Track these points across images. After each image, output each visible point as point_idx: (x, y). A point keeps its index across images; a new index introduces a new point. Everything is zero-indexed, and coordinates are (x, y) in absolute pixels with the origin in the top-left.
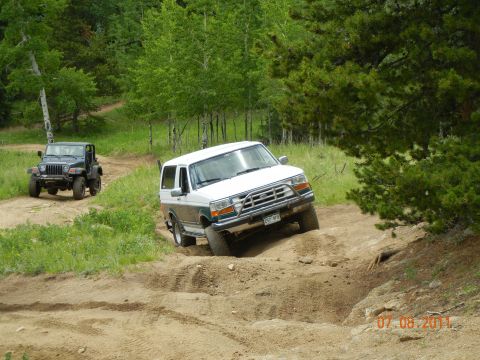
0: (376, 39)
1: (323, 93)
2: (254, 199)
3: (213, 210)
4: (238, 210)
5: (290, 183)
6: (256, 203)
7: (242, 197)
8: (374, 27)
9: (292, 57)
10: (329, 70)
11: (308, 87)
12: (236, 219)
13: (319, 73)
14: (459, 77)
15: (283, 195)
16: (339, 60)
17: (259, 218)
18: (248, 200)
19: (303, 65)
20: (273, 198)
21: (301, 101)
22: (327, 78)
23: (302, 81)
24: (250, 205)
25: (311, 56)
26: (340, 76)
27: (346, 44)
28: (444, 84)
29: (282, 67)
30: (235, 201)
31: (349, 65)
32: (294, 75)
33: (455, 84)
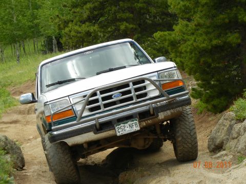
0: (96, 13)
1: (79, 35)
8: (94, 9)
9: (65, 22)
10: (80, 26)
11: (73, 33)
13: (76, 28)
14: (127, 24)
16: (83, 22)
19: (70, 25)
21: (71, 38)
22: (80, 29)
23: (70, 31)
25: (72, 21)
26: (85, 28)
27: (85, 16)
28: (122, 27)
29: (62, 26)
31: (87, 23)
32: (67, 30)
33: (126, 27)
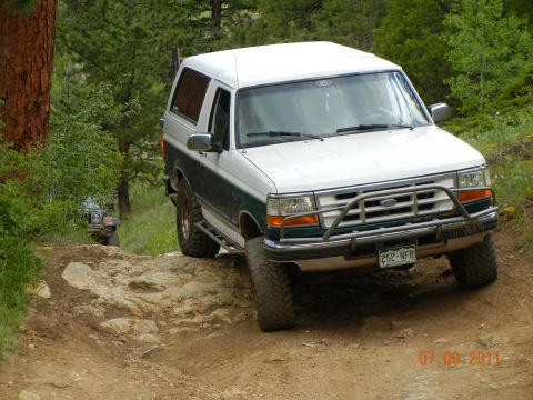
2: (368, 204)
3: (272, 212)
4: (328, 224)
5: (449, 184)
6: (369, 215)
12: (319, 243)
15: (430, 206)
17: (372, 249)
18: (355, 206)
20: (408, 209)
24: (356, 217)
30: (324, 202)
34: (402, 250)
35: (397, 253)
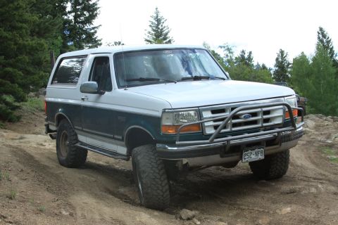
3: (166, 122)
4: (208, 132)
7: (214, 112)
34: (257, 150)
35: (254, 152)
